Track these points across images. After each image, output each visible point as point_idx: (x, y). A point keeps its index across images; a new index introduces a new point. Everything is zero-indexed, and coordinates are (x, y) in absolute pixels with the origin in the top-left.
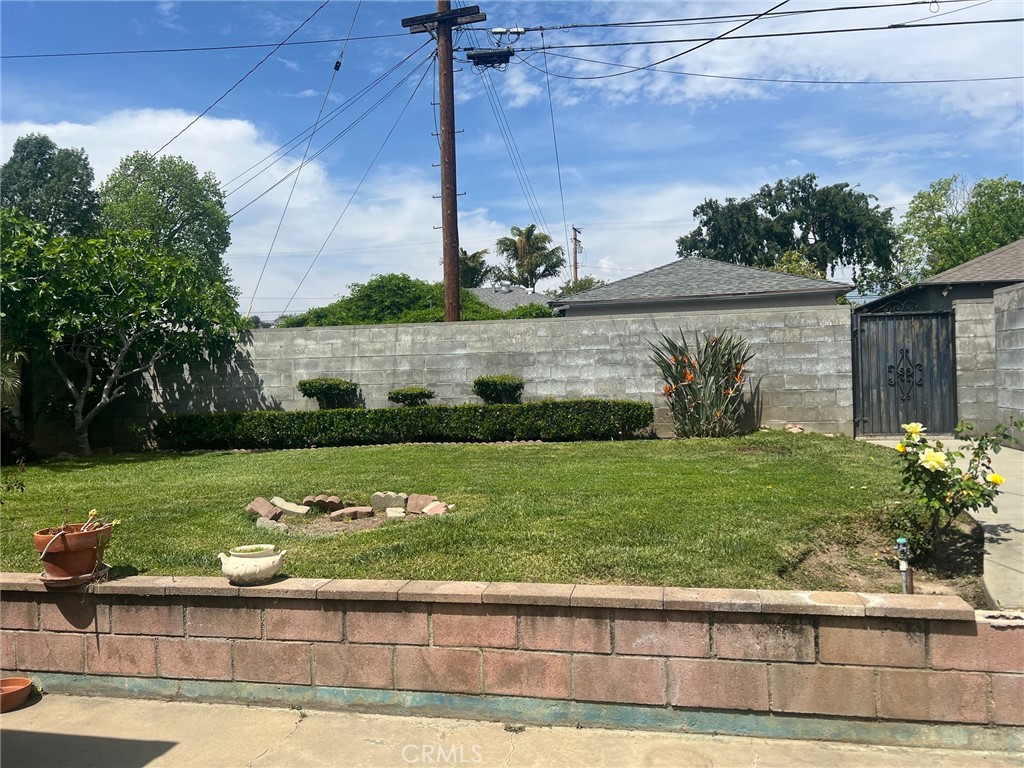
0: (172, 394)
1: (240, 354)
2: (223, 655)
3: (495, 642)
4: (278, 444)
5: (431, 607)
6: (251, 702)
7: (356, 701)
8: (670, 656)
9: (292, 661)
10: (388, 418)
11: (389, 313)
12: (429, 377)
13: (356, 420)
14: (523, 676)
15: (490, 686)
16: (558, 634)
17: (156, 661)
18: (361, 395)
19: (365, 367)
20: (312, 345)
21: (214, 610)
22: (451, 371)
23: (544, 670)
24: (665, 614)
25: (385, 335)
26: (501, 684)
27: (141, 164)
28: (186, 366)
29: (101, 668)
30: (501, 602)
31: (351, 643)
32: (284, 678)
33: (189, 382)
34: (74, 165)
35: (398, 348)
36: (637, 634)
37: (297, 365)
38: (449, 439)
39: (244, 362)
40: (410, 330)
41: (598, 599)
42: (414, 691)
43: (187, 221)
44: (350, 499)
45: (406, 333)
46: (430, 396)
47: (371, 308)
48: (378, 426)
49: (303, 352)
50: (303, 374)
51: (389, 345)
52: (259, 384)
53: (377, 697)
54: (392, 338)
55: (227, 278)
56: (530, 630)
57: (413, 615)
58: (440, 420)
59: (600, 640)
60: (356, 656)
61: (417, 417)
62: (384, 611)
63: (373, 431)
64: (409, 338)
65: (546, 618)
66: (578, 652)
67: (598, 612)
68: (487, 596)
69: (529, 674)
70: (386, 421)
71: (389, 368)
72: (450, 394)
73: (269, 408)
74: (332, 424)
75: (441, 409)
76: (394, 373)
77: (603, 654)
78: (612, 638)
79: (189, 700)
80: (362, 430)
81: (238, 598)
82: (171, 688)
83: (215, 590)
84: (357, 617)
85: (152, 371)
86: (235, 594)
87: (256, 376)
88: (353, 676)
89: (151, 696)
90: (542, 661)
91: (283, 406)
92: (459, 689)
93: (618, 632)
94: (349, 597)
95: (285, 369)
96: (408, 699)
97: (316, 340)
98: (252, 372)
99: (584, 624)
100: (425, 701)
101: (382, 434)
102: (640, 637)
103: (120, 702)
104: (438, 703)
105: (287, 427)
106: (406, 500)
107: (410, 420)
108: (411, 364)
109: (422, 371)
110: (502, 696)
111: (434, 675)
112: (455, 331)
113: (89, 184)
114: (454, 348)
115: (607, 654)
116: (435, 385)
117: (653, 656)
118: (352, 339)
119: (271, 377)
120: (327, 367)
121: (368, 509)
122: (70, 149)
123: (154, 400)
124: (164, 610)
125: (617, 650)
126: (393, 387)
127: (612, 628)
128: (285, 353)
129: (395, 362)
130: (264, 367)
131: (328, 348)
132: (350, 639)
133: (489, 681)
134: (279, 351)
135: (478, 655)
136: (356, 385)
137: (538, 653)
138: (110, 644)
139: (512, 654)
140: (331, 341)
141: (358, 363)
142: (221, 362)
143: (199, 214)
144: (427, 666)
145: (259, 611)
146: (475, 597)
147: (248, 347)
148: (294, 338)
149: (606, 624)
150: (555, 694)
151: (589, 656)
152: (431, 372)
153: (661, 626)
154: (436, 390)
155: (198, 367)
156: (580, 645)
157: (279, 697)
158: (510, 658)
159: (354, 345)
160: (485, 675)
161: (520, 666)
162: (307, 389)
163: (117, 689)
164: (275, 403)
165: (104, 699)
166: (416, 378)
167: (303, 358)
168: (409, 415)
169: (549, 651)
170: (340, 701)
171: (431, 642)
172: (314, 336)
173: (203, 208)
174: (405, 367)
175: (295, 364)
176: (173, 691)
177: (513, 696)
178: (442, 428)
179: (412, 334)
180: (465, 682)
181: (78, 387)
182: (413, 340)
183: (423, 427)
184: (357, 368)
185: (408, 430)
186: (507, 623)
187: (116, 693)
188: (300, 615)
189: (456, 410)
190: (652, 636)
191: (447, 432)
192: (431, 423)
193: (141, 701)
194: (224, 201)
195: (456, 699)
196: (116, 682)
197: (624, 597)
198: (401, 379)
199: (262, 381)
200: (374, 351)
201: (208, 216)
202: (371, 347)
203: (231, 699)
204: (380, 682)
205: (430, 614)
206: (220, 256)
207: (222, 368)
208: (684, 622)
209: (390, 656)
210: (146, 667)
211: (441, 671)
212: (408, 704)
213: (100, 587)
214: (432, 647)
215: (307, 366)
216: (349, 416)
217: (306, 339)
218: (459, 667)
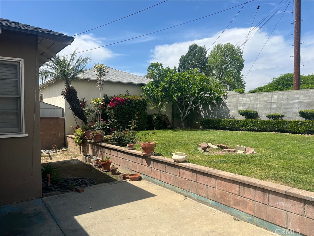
0: (206, 113)
1: (224, 102)
2: (172, 179)
3: (233, 192)
4: (231, 129)
5: (217, 177)
6: (177, 192)
7: (198, 198)
8: (288, 212)
9: (185, 184)
10: (265, 123)
11: (286, 87)
12: (283, 110)
13: (254, 123)
14: (241, 204)
15: (231, 205)
16: (251, 194)
17: (161, 177)
18: (259, 115)
19: (261, 106)
20: (244, 99)
21: (171, 167)
22: (292, 108)
23: (247, 204)
24: (287, 196)
25: (268, 96)
26: (234, 205)
27: (219, 47)
28: (210, 106)
29: (152, 176)
30: (234, 180)
31: (198, 183)
32: (183, 188)
33: (210, 110)
34: (202, 50)
35: (272, 100)
36: (277, 201)
37: (240, 105)
38: (287, 132)
39: (225, 105)
40: (277, 93)
41: (263, 186)
42: (212, 200)
43: (231, 62)
44: (231, 146)
45: (276, 95)
46: (282, 116)
47: (279, 86)
48: (262, 126)
49: (241, 101)
50: (241, 108)
51: (269, 99)
52: (228, 111)
53: (203, 199)
54: (270, 96)
55: (242, 78)
56: (243, 191)
57: (212, 178)
58: (284, 125)
59: (264, 200)
60: (199, 187)
61: (275, 124)
62: (205, 176)
63: (260, 127)
64: (277, 96)
65: (248, 188)
66: (257, 202)
67: (264, 190)
68: (230, 177)
69: (242, 204)
70: (264, 124)
71: (269, 107)
72: (291, 116)
73: (231, 118)
74: (247, 124)
75: (284, 121)
76: (271, 108)
77: (265, 204)
78: (268, 200)
79: (166, 188)
80: (257, 127)
81: (174, 165)
82: (163, 184)
83: (170, 162)
84: (199, 175)
85: (202, 107)
86: (174, 164)
87: (228, 108)
88: (198, 192)
89: (160, 185)
90: (246, 202)
91: (235, 118)
92: (223, 203)
93: (270, 198)
94: (197, 170)
95: (236, 106)
96: (211, 202)
97: (246, 98)
98: (227, 108)
99: (259, 193)
100: (215, 204)
101: (263, 128)
102: (278, 202)
103: (154, 184)
104: (218, 206)
105: (234, 124)
106: (246, 149)
107: (273, 124)
108: (277, 105)
109: (281, 108)
110: (234, 209)
111: (217, 197)
112: (294, 93)
113: (206, 55)
114: (294, 99)
115: (267, 205)
116: (285, 113)
117: (282, 210)
118: (257, 97)
119: (232, 109)
120: (249, 106)
121: (234, 150)
122: (201, 46)
123: (202, 115)
124: (162, 165)
125: (270, 204)
126: (270, 113)
127: (268, 196)
128: (237, 102)
129: (271, 104)
130: (230, 106)
131: (249, 100)
132: (197, 181)
133: (231, 203)
134: (235, 101)
135: (228, 194)
136: (257, 112)
137: (245, 198)
138: (153, 171)
139: (238, 197)
140: (250, 98)
141: (258, 105)
142: (219, 104)
143: (235, 60)
144: (215, 194)
145: (179, 169)
146: (227, 177)
147: (226, 100)
148: (239, 97)
149: (267, 195)
150: (250, 213)
151: (261, 204)
152: (284, 108)
153: (286, 200)
154: (285, 115)
155: (213, 106)
156: (258, 199)
157: (183, 193)
158: (237, 198)
159: (257, 99)
160: (230, 201)
161: (240, 201)
162: (241, 113)
163: (154, 181)
164: (233, 117)
165: (151, 183)
166: (278, 110)
167: (242, 103)
168: (273, 123)
169: (248, 199)
170: (195, 198)
171: (216, 187)
172: (245, 96)
173: (236, 58)
174: (275, 106)
175: (239, 105)
176: (163, 185)
177: (238, 210)
178: (285, 128)
179: (278, 95)
180: (225, 201)
181: (182, 111)
182: (278, 97)
183: (278, 127)
184: (258, 107)
185: (272, 128)
186: (236, 186)
187: (154, 182)
188: (187, 172)
189: (290, 122)
190: (282, 203)
191: (286, 129)
192: (281, 126)
193: (158, 186)
194: (242, 54)
195: (222, 206)
196: (154, 180)
197: (273, 187)
198: (273, 110)
199: (230, 110)
200: (264, 101)
201: (237, 60)
202: (263, 100)
203: (174, 190)
204: (204, 195)
205: (216, 179)
206: (241, 72)
207: (219, 106)
208: (294, 201)
209: (206, 189)
210: (159, 178)
211: (219, 197)
212: (211, 203)
213: (151, 157)
214: (217, 189)
215: (243, 106)
216: (252, 122)
217: (243, 98)
218: (223, 196)
